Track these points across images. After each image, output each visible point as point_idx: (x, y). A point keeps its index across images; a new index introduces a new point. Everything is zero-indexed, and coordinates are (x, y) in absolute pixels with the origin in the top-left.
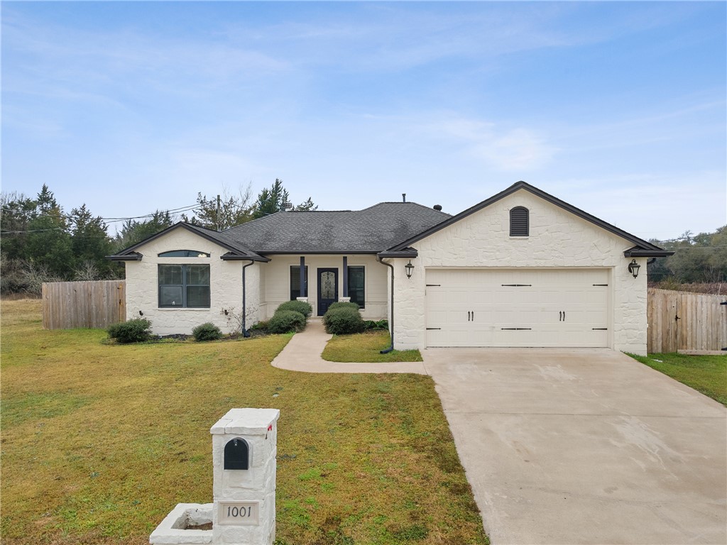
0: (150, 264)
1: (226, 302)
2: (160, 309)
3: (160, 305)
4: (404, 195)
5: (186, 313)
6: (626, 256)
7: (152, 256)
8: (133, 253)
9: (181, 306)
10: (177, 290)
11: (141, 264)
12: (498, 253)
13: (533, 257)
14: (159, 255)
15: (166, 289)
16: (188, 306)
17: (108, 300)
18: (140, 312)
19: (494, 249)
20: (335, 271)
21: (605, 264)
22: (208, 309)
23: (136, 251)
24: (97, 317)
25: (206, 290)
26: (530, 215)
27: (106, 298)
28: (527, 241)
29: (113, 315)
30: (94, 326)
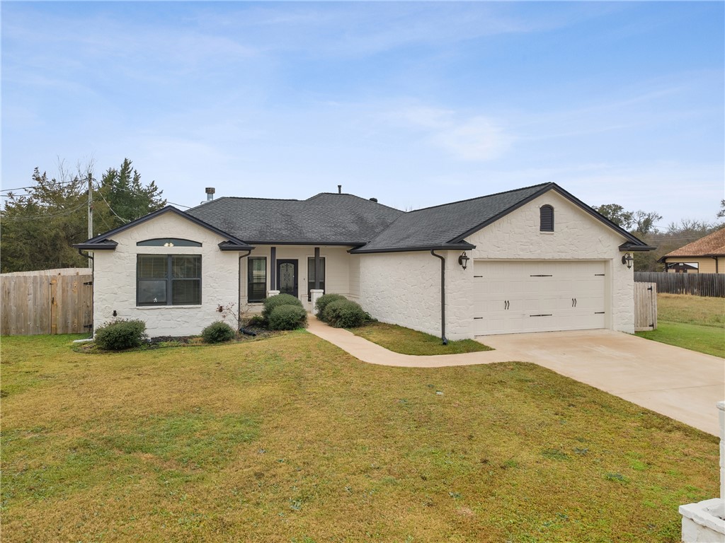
0: (126, 254)
1: (220, 297)
2: (138, 307)
3: (139, 304)
4: (340, 187)
5: (171, 312)
6: (620, 250)
7: (129, 244)
8: (105, 241)
9: (165, 303)
10: (158, 285)
11: (115, 254)
12: (531, 246)
13: (558, 250)
14: (138, 244)
15: (146, 284)
16: (173, 304)
17: (35, 298)
18: (115, 312)
19: (528, 242)
20: (295, 262)
21: (606, 256)
22: (199, 306)
23: (109, 239)
24: (17, 321)
25: (197, 285)
26: (555, 213)
27: (31, 296)
28: (552, 236)
29: (41, 317)
30: (13, 332)
